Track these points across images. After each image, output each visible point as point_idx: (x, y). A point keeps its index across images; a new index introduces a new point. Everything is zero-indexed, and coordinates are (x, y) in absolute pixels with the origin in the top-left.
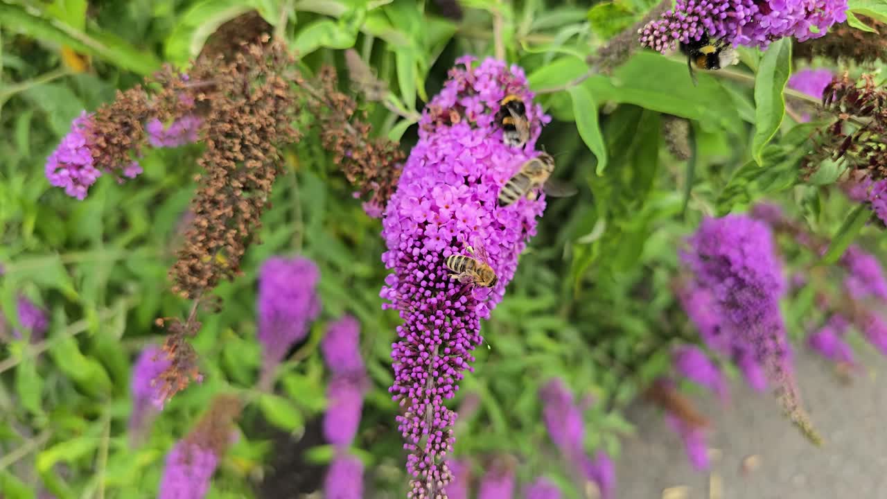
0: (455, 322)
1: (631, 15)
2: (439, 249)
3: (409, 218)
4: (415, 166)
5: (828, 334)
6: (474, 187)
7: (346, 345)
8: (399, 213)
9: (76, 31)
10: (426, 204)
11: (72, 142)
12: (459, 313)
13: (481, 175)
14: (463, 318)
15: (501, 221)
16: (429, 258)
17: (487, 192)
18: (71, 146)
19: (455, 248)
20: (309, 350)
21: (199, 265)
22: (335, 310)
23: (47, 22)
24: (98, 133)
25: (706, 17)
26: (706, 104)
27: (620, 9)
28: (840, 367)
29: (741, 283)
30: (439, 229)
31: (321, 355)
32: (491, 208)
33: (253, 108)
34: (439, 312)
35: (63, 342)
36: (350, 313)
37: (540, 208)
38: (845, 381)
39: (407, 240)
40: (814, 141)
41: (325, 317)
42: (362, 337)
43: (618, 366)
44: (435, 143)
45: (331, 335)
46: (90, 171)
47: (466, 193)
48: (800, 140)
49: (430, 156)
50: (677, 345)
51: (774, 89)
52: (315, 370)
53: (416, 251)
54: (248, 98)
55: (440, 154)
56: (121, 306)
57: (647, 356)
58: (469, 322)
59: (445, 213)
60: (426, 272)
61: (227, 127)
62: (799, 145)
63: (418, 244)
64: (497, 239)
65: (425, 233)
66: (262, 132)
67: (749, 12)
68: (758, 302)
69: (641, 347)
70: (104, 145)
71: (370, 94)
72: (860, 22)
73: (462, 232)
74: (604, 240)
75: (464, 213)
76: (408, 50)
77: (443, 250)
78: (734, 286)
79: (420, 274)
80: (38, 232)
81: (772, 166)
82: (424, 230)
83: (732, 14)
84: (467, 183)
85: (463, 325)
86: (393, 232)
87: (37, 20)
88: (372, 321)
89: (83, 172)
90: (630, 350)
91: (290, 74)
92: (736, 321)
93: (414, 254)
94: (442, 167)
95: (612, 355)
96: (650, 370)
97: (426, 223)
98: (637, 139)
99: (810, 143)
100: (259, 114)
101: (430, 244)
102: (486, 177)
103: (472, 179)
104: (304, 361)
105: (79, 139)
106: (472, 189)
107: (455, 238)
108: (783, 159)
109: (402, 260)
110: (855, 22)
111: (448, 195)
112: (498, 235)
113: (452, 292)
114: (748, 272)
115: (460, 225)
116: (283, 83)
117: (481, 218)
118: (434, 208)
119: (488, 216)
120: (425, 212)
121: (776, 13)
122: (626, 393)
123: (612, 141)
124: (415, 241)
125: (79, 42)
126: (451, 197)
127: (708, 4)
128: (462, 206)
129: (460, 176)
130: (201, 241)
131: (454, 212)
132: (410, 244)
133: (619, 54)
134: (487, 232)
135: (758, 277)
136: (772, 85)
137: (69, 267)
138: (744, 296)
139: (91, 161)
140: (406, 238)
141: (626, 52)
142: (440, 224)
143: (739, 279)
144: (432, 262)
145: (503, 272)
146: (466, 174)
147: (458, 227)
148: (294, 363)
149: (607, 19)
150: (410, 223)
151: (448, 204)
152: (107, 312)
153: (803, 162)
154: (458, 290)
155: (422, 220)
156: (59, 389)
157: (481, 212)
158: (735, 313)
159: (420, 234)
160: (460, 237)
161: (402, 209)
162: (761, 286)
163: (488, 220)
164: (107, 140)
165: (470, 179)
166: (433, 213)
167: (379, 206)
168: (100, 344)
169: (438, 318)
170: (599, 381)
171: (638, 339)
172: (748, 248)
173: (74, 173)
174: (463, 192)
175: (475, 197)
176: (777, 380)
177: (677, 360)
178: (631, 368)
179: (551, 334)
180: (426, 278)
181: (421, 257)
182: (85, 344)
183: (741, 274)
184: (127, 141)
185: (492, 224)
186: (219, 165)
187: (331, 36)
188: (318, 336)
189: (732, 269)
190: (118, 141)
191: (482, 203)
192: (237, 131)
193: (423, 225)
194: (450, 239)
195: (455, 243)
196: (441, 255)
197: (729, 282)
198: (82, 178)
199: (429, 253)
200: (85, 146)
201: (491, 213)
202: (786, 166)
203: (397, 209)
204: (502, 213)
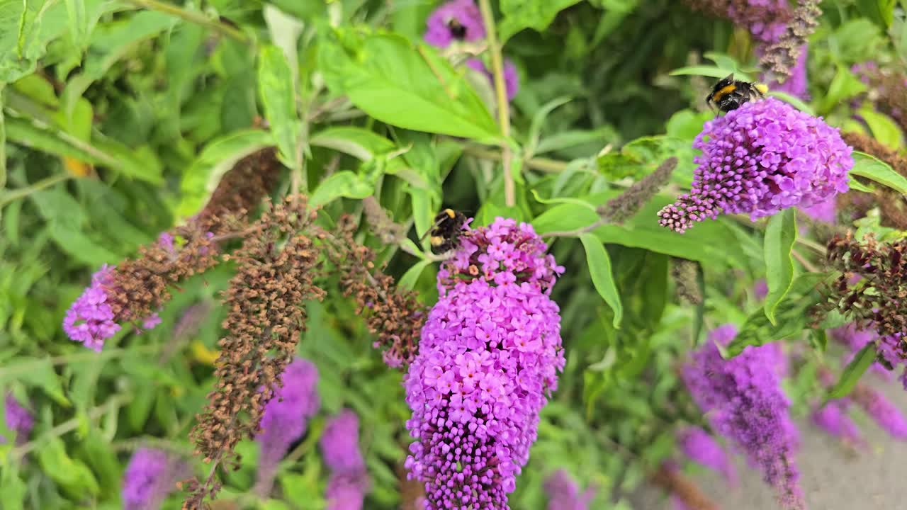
0: (482, 497)
1: (639, 164)
2: (464, 421)
3: (433, 388)
4: (436, 327)
5: (831, 411)
6: (495, 351)
7: (346, 442)
8: (423, 383)
9: (81, 143)
10: (450, 375)
11: (93, 298)
12: (485, 487)
13: (502, 339)
14: (490, 491)
15: (525, 387)
16: (454, 431)
17: (509, 358)
18: (92, 302)
19: (480, 421)
20: (307, 447)
21: (222, 430)
22: (333, 405)
23: (52, 135)
24: (120, 289)
25: (720, 199)
26: (712, 244)
27: (628, 158)
28: (845, 442)
29: (747, 402)
30: (463, 400)
31: (319, 450)
32: (514, 375)
33: (279, 272)
34: (466, 488)
35: (50, 443)
36: (348, 406)
37: (560, 364)
38: (850, 456)
39: (432, 411)
40: (820, 292)
41: (324, 413)
42: (361, 431)
43: (624, 451)
44: (454, 303)
45: (330, 432)
46: (110, 326)
47: (488, 360)
48: (806, 289)
49: (451, 317)
50: (681, 426)
51: (782, 249)
52: (313, 468)
53: (441, 422)
54: (273, 260)
55: (461, 317)
56: (112, 405)
57: (652, 439)
58: (496, 495)
59: (469, 383)
60: (452, 445)
61: (254, 293)
62: (806, 294)
63: (443, 414)
64: (521, 407)
65: (450, 404)
66: (288, 297)
67: (760, 193)
68: (766, 423)
69: (644, 430)
70: (125, 301)
71: (386, 237)
72: (858, 183)
73: (487, 403)
74: (615, 368)
75: (487, 382)
76: (423, 192)
77: (468, 423)
78: (741, 405)
79: (446, 448)
80: (26, 326)
81: (782, 313)
82: (449, 401)
83: (746, 196)
84: (489, 349)
85: (490, 499)
86: (417, 400)
87: (42, 132)
88: (371, 415)
89: (102, 327)
90: (635, 433)
91: (313, 230)
92: (746, 440)
93: (439, 425)
94: (464, 332)
95: (616, 439)
96: (654, 454)
97: (451, 393)
98: (645, 271)
99: (817, 295)
100: (284, 278)
101: (455, 415)
102: (507, 341)
103: (493, 344)
104: (301, 459)
105: (100, 296)
106: (494, 354)
107: (479, 410)
108: (791, 307)
109: (428, 431)
110: (854, 184)
111: (472, 363)
112: (522, 402)
113: (478, 467)
114: (755, 392)
115: (484, 396)
116: (307, 241)
117: (504, 386)
118: (459, 378)
119: (511, 383)
120: (450, 382)
121: (786, 193)
122: (632, 480)
123: (622, 277)
124: (440, 411)
125: (85, 153)
126: (474, 365)
127: (721, 188)
128: (486, 375)
129: (481, 341)
130: (225, 406)
131: (479, 382)
132: (435, 415)
133: (629, 209)
134: (511, 400)
135: (764, 397)
136: (779, 246)
137: (59, 370)
138: (752, 415)
139: (111, 316)
140: (431, 409)
141: (636, 204)
142: (464, 393)
143: (746, 399)
144: (458, 435)
145: (527, 437)
146: (488, 340)
147: (483, 398)
148: (290, 463)
149: (616, 166)
150: (434, 393)
151: (471, 372)
152: (97, 412)
153: (811, 310)
154: (484, 464)
155: (446, 391)
156: (42, 491)
157: (504, 380)
158: (744, 433)
159: (445, 405)
160: (485, 409)
161: (426, 377)
162: (769, 406)
163: (511, 388)
164: (129, 295)
165: (491, 345)
166: (457, 384)
167: (399, 357)
168: (88, 445)
169: (464, 494)
170: (603, 466)
171: (642, 421)
172: (753, 366)
173: (94, 328)
174: (485, 359)
175: (497, 365)
176: (789, 503)
177: (684, 442)
178: (635, 450)
179: (554, 421)
180: (452, 451)
181: (446, 429)
182: (72, 444)
183: (748, 394)
184: (148, 297)
185: (516, 390)
186: (244, 330)
187: (351, 186)
188: (316, 434)
189: (739, 388)
190: (140, 296)
191: (505, 371)
192: (263, 296)
193: (447, 397)
194: (474, 411)
195: (479, 414)
196: (466, 427)
197: (737, 400)
198: (101, 332)
199: (455, 425)
200: (108, 301)
201: (514, 380)
202: (794, 313)
203: (421, 378)
204: (525, 378)
